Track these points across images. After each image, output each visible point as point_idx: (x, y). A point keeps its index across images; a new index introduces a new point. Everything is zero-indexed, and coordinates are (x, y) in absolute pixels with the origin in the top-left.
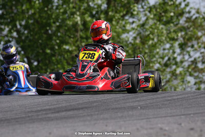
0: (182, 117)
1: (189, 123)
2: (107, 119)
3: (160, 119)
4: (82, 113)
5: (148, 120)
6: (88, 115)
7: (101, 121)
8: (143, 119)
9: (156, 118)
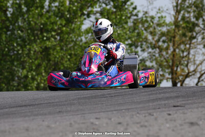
0: (114, 112)
1: (119, 118)
2: (46, 114)
3: (94, 114)
4: (24, 110)
5: (83, 115)
6: (30, 112)
7: (40, 117)
8: (78, 115)
9: (91, 113)
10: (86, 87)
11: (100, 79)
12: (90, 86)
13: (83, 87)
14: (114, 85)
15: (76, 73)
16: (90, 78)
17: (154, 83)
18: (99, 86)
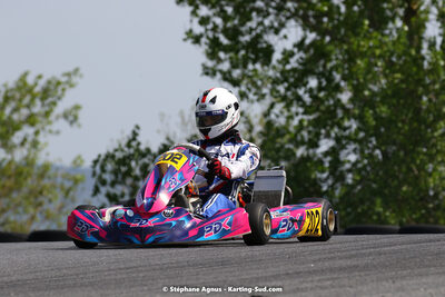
10: (143, 241)
11: (174, 223)
12: (151, 240)
13: (136, 241)
14: (204, 238)
15: (123, 212)
16: (152, 222)
17: (320, 233)
18: (170, 240)
